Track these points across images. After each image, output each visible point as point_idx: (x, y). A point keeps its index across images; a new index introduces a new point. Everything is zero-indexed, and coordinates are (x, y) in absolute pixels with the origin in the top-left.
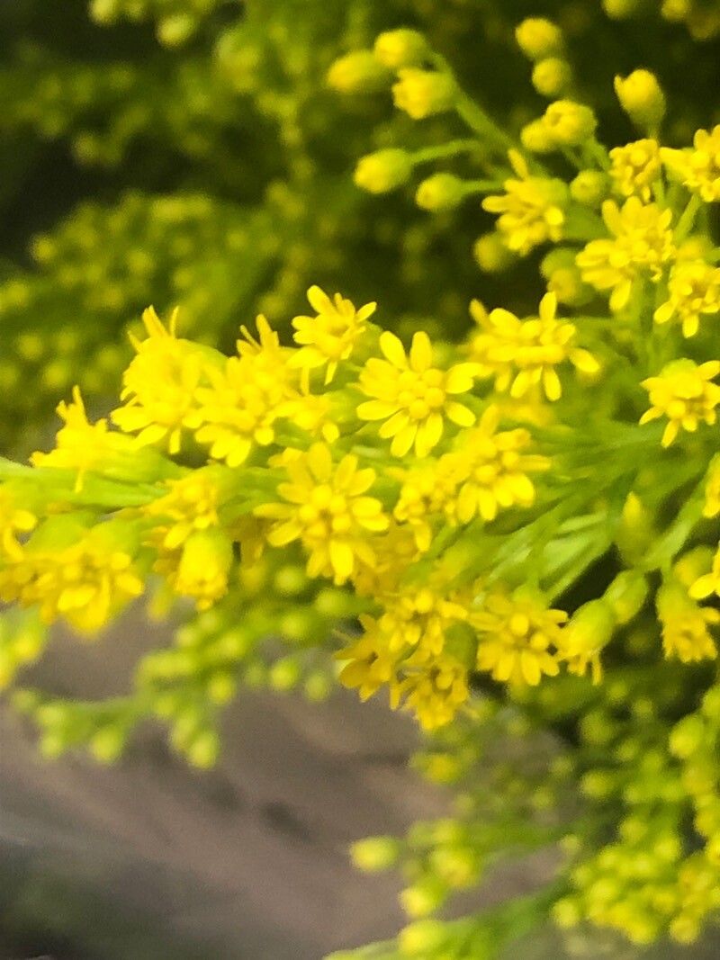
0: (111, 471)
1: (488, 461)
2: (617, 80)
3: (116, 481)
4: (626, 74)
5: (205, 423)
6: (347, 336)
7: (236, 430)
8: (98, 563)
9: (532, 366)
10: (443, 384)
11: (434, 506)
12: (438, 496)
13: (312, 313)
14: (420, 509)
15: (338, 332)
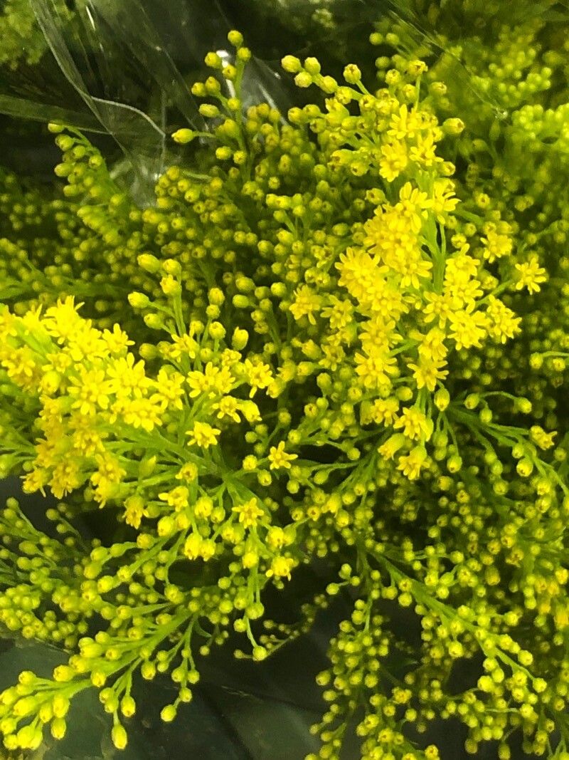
0: (35, 335)
1: (146, 411)
2: (238, 328)
3: (35, 340)
4: (240, 329)
5: (75, 342)
6: (119, 346)
7: (82, 350)
8: (22, 358)
9: (163, 394)
10: (139, 380)
11: (124, 412)
12: (126, 410)
13: (112, 331)
14: (119, 410)
15: (118, 343)
